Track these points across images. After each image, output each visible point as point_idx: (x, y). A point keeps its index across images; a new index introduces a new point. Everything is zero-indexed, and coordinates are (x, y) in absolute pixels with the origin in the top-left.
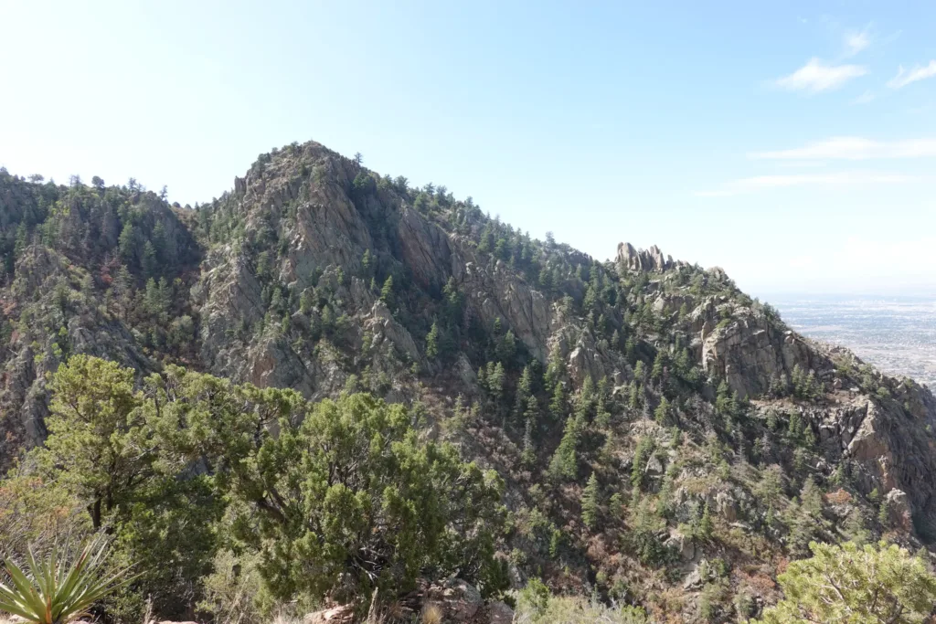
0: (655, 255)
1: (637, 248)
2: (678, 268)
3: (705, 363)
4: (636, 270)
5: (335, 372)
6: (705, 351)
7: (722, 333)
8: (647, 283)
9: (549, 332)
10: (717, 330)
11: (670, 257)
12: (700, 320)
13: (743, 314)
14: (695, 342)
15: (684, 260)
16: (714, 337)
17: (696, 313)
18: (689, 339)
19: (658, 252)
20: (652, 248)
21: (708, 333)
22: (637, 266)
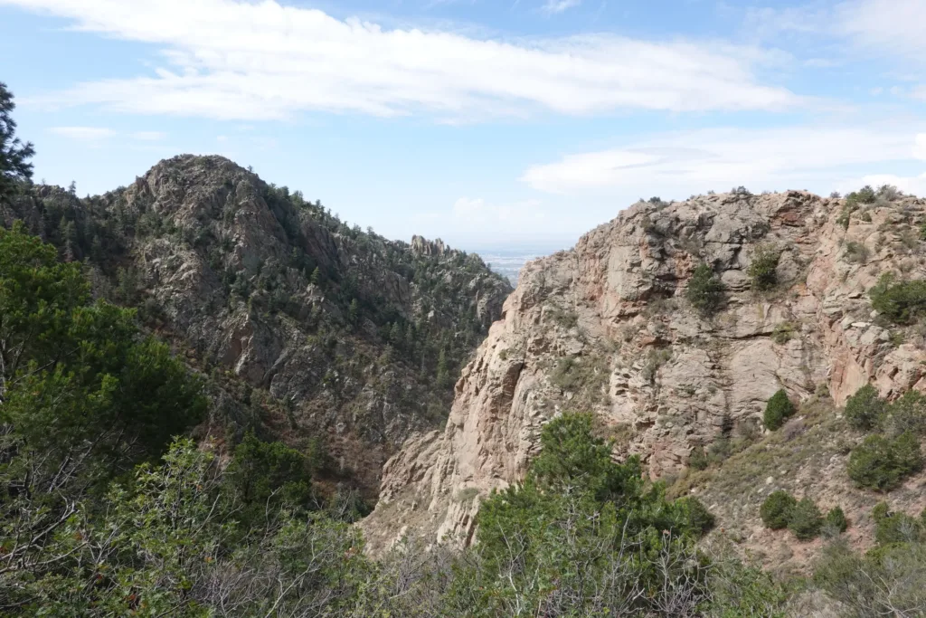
0: (439, 245)
1: (426, 239)
2: (455, 254)
3: (479, 316)
4: (428, 255)
5: (298, 334)
6: (479, 308)
7: (489, 297)
8: (436, 265)
9: (411, 301)
10: (486, 295)
11: (448, 247)
12: (475, 290)
13: (499, 285)
14: (472, 303)
15: (458, 249)
16: (484, 300)
17: (472, 284)
18: (469, 300)
19: (442, 243)
20: (437, 240)
21: (480, 297)
22: (428, 251)
